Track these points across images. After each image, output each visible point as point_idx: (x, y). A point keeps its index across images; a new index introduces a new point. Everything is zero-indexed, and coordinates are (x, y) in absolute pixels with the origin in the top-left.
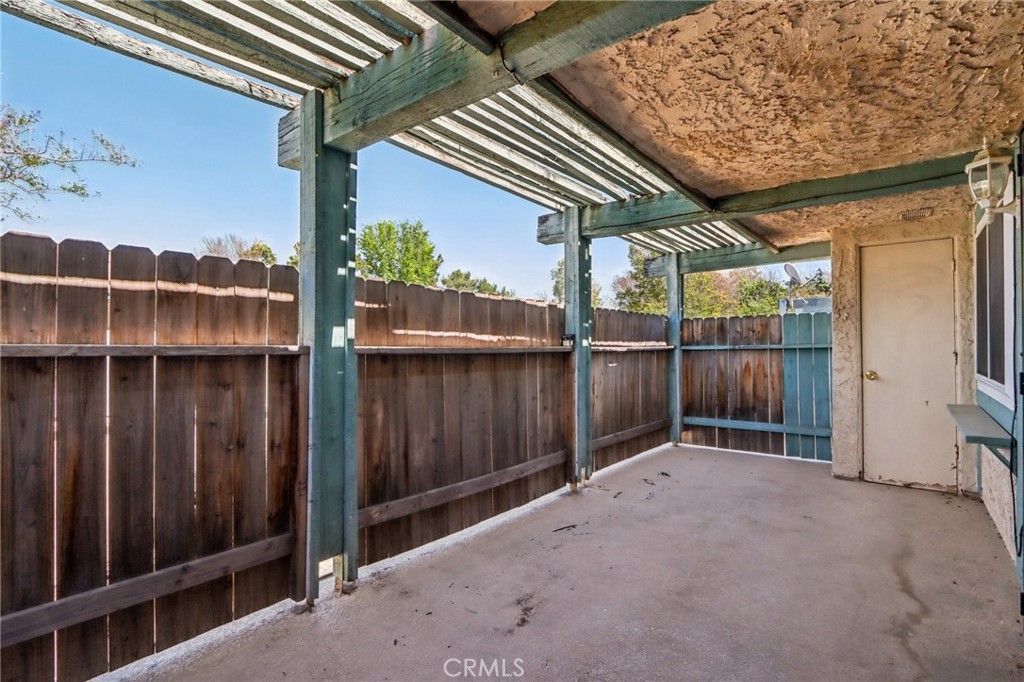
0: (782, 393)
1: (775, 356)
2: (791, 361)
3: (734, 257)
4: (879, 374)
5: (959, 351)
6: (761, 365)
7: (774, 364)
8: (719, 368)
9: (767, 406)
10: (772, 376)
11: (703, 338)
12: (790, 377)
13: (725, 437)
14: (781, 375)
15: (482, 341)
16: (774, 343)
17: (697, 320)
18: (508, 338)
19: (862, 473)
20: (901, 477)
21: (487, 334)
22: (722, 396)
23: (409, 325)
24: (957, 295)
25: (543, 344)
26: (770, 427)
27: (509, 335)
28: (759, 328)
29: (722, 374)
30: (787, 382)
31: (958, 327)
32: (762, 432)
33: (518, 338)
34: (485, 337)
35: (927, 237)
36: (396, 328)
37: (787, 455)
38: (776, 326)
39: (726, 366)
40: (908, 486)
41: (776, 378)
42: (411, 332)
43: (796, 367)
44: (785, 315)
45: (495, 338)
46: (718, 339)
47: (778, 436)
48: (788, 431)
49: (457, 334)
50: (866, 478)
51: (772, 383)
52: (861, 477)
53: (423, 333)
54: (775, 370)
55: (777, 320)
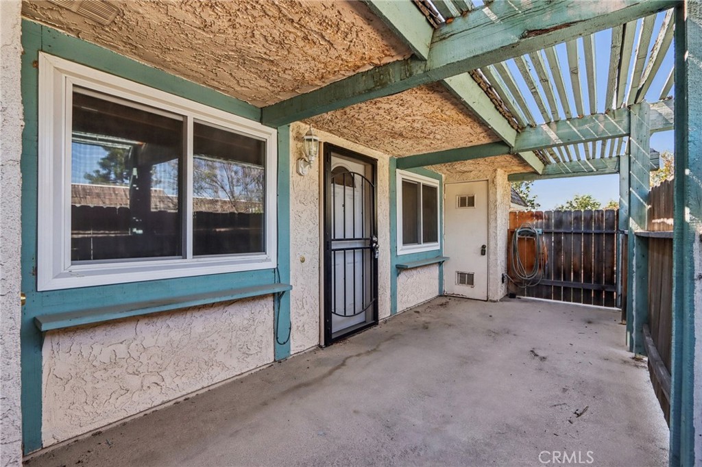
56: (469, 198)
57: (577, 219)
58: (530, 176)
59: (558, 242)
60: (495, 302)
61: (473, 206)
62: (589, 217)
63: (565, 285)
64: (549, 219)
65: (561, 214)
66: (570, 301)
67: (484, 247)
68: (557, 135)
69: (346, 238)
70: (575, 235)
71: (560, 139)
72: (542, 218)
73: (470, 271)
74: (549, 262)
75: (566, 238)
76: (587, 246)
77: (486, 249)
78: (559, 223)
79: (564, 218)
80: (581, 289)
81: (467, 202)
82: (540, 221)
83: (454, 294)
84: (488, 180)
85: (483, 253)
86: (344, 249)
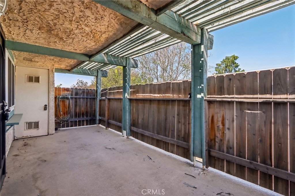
15: (155, 96)
18: (163, 95)
21: (156, 94)
23: (139, 93)
25: (179, 97)
27: (164, 94)
33: (167, 95)
34: (156, 95)
36: (137, 94)
42: (139, 95)
45: (159, 95)
49: (148, 94)
53: (141, 95)
56: (35, 77)
57: (83, 92)
58: (66, 71)
59: (76, 102)
60: (52, 134)
61: (39, 82)
62: (87, 91)
63: (79, 120)
64: (72, 92)
65: (77, 90)
66: (81, 126)
67: (46, 105)
68: (107, 59)
70: (83, 99)
71: (108, 61)
72: (69, 91)
73: (36, 121)
74: (73, 110)
75: (79, 100)
76: (87, 103)
77: (47, 107)
78: (77, 94)
79: (78, 92)
80: (84, 120)
81: (34, 79)
82: (68, 92)
83: (23, 137)
84: (49, 69)
85: (45, 109)
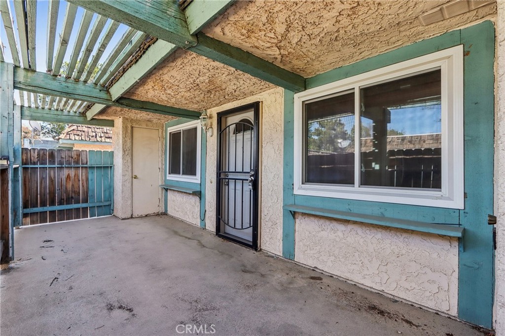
0: (88, 188)
1: (84, 170)
2: (92, 173)
3: (63, 117)
4: (138, 176)
5: (160, 168)
6: (76, 175)
7: (84, 174)
8: (50, 177)
9: (79, 195)
10: (83, 180)
11: (39, 160)
12: (92, 180)
13: (53, 216)
14: (87, 179)
16: (84, 164)
17: (34, 149)
19: (132, 215)
20: (144, 213)
22: (52, 194)
24: (160, 149)
26: (81, 205)
28: (76, 156)
29: (52, 181)
30: (90, 182)
31: (160, 160)
32: (77, 209)
35: (152, 128)
37: (90, 217)
38: (85, 156)
39: (55, 177)
40: (146, 216)
41: (85, 181)
43: (94, 176)
44: (89, 151)
46: (49, 161)
47: (85, 209)
48: (91, 206)
50: (134, 217)
51: (83, 184)
52: (132, 217)
54: (84, 178)
55: (85, 153)
69: (230, 171)
86: (235, 179)
